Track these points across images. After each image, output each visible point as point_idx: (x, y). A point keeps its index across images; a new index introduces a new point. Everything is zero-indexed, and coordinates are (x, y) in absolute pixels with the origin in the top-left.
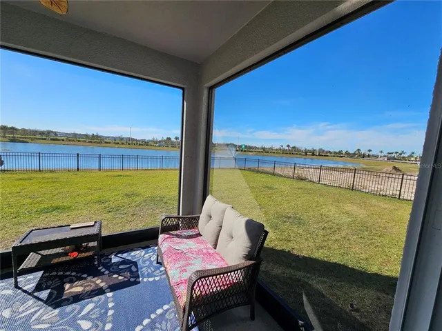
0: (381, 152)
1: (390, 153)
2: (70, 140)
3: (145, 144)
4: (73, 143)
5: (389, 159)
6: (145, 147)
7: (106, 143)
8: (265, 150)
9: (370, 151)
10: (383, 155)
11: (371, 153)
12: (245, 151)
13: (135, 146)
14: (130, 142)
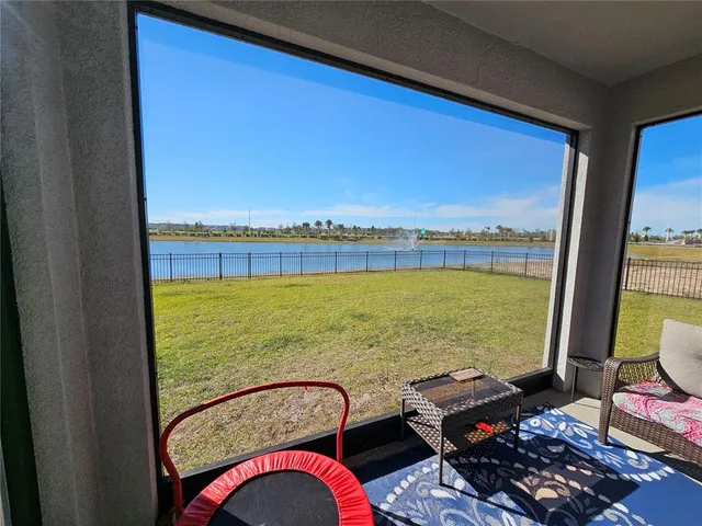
0: (670, 230)
1: (687, 233)
2: (164, 234)
4: (170, 238)
5: (689, 242)
6: (271, 239)
7: (215, 235)
8: (458, 237)
9: (647, 229)
10: (672, 235)
11: (650, 234)
12: (427, 239)
13: (260, 239)
14: (249, 233)
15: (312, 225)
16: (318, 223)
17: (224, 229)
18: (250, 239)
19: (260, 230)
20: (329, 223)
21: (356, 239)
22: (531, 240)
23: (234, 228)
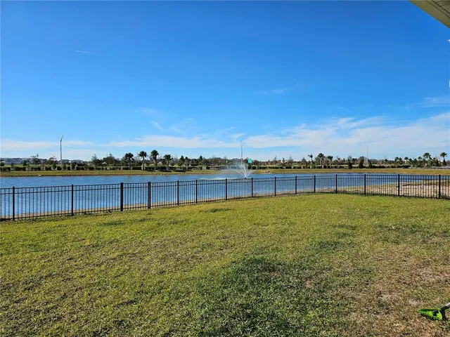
3: (79, 166)
7: (18, 169)
11: (447, 159)
12: (254, 168)
13: (75, 172)
14: (61, 166)
15: (136, 156)
16: (143, 154)
17: (25, 162)
18: (62, 172)
19: (74, 163)
20: (155, 153)
21: (184, 170)
22: (351, 167)
23: (37, 161)
